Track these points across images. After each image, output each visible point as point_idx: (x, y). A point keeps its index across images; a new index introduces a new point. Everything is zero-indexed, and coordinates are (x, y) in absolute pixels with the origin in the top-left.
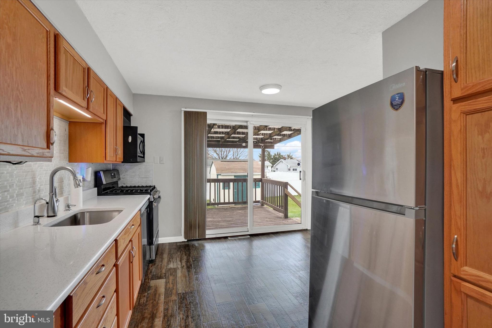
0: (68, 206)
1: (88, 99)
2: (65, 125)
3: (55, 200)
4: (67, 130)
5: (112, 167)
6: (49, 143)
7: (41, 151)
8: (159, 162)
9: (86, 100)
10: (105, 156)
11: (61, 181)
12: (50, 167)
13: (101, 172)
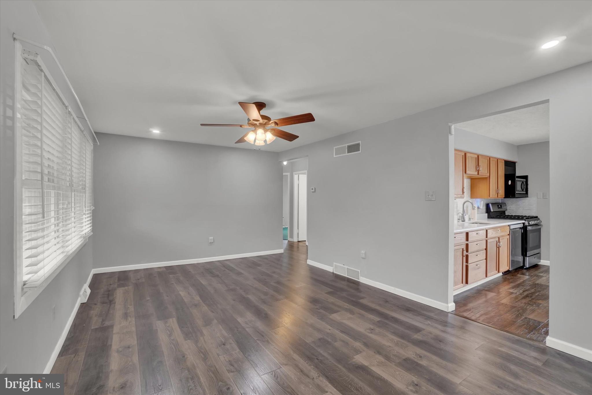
0: (470, 219)
1: (478, 171)
2: (469, 181)
3: (465, 215)
4: (470, 182)
5: (501, 201)
6: (463, 192)
7: (461, 195)
8: (542, 197)
9: (477, 171)
10: (489, 195)
11: (467, 207)
12: (463, 200)
13: (490, 204)
